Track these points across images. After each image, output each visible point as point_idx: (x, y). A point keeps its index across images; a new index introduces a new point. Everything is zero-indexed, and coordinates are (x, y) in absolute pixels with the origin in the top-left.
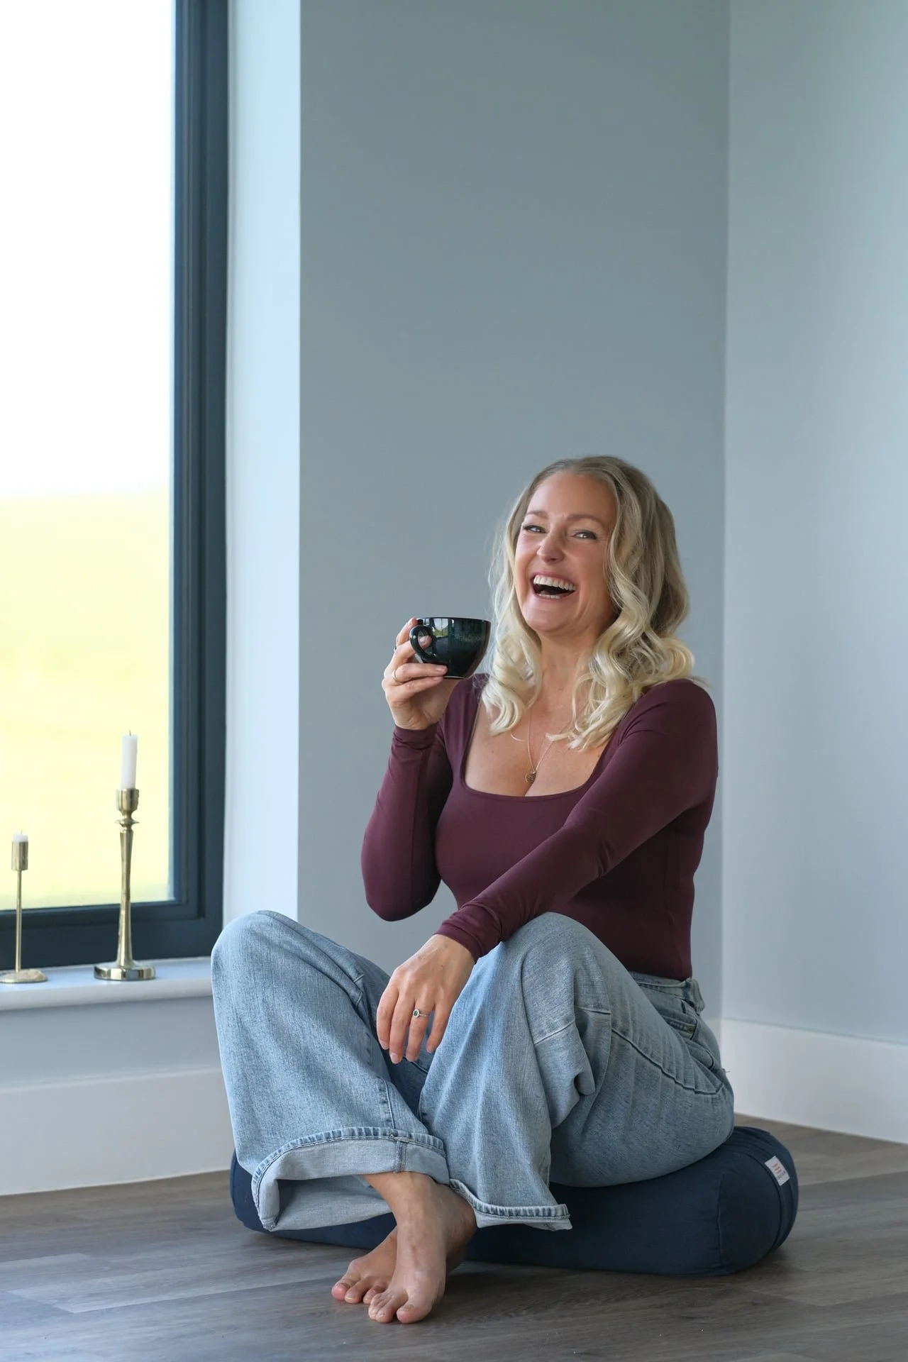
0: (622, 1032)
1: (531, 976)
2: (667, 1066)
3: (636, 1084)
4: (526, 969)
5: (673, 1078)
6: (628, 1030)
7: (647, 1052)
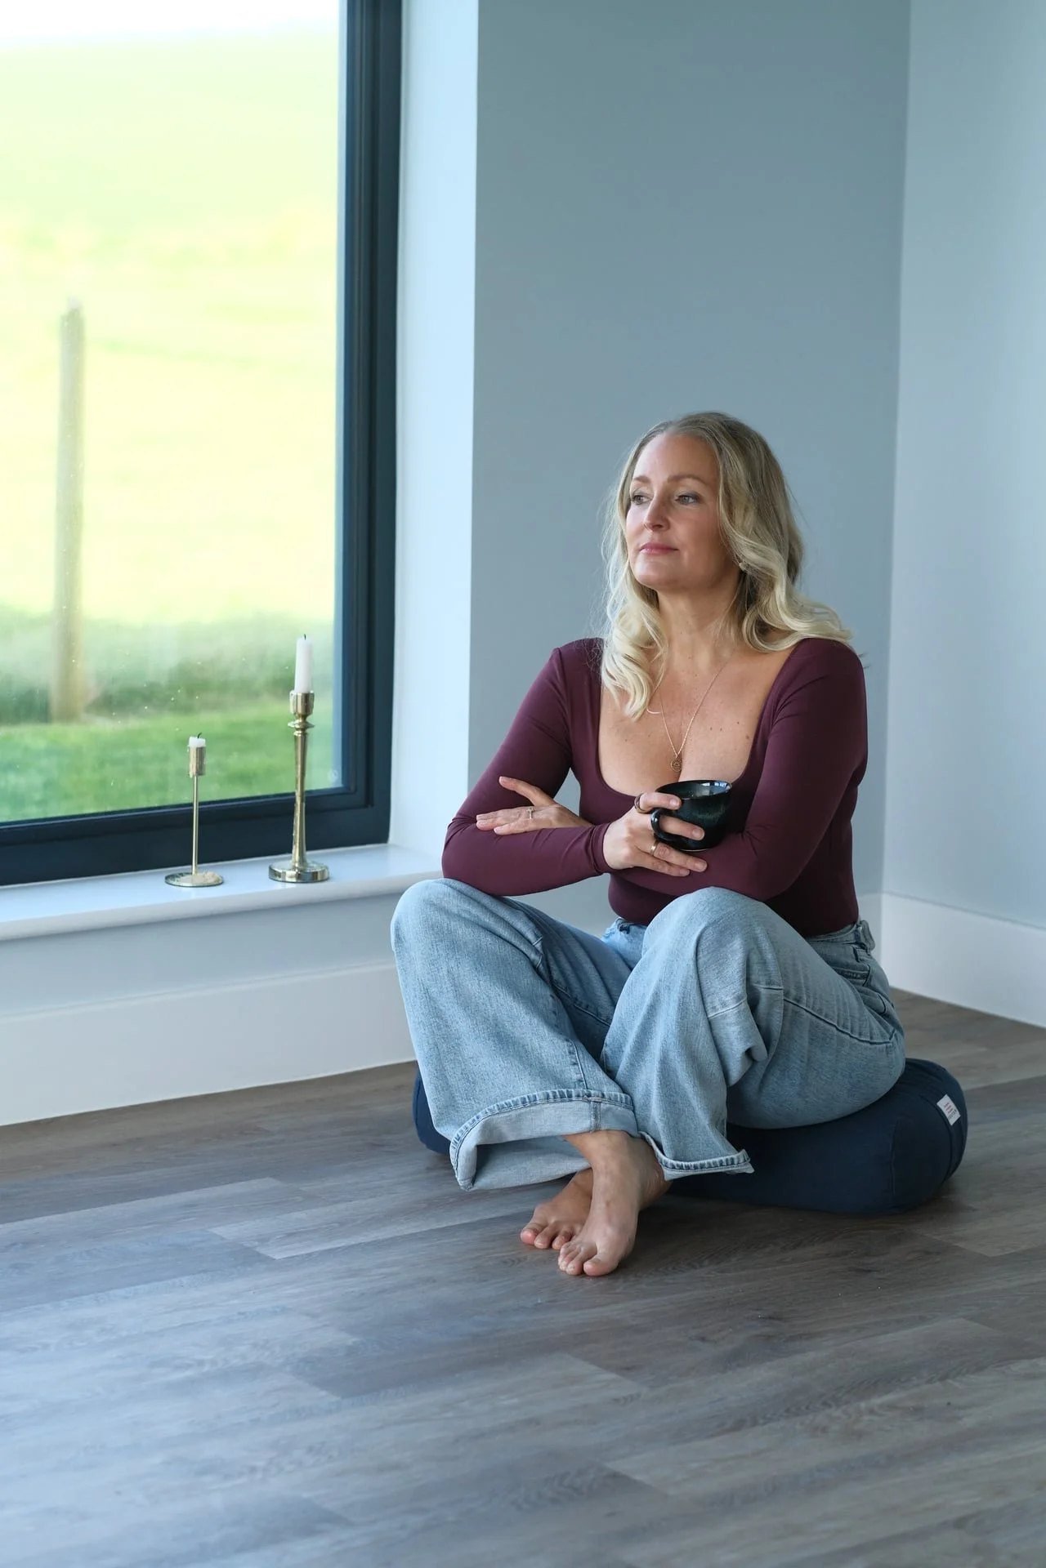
0: (795, 999)
1: (704, 956)
2: (842, 1022)
3: (811, 1044)
4: (700, 949)
5: (847, 1034)
6: (801, 997)
7: (821, 1013)
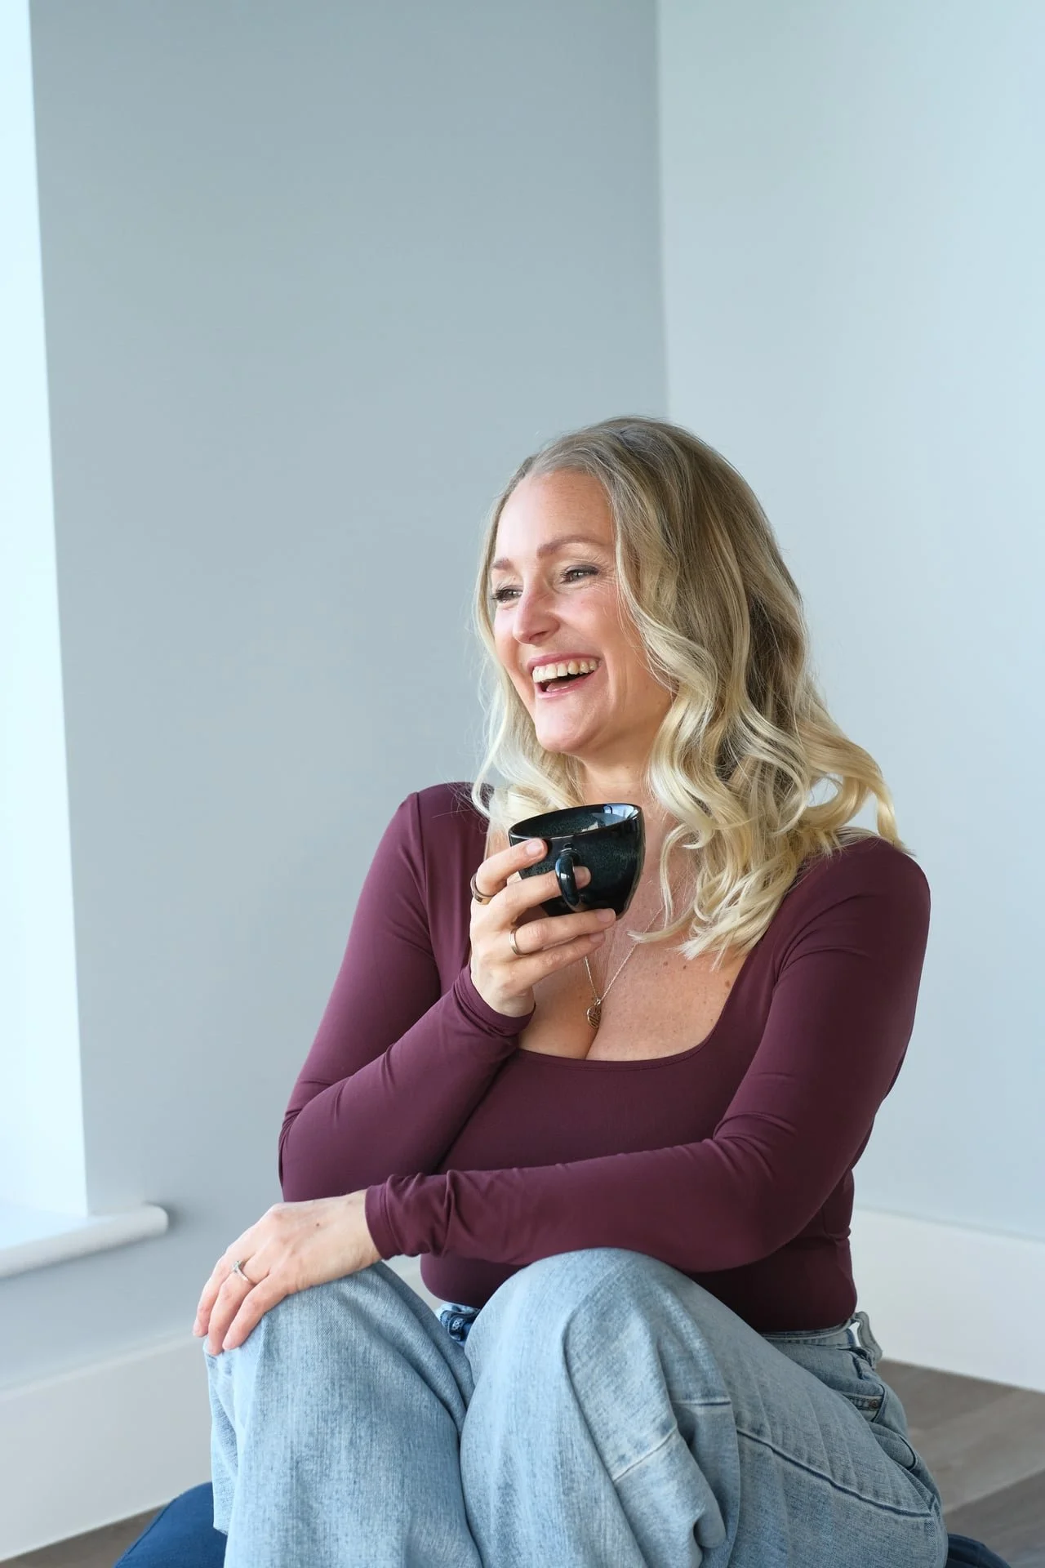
0: (753, 1430)
1: (584, 1365)
2: (839, 1474)
3: (792, 1515)
4: (572, 1352)
5: (853, 1494)
6: (761, 1425)
7: (800, 1456)
